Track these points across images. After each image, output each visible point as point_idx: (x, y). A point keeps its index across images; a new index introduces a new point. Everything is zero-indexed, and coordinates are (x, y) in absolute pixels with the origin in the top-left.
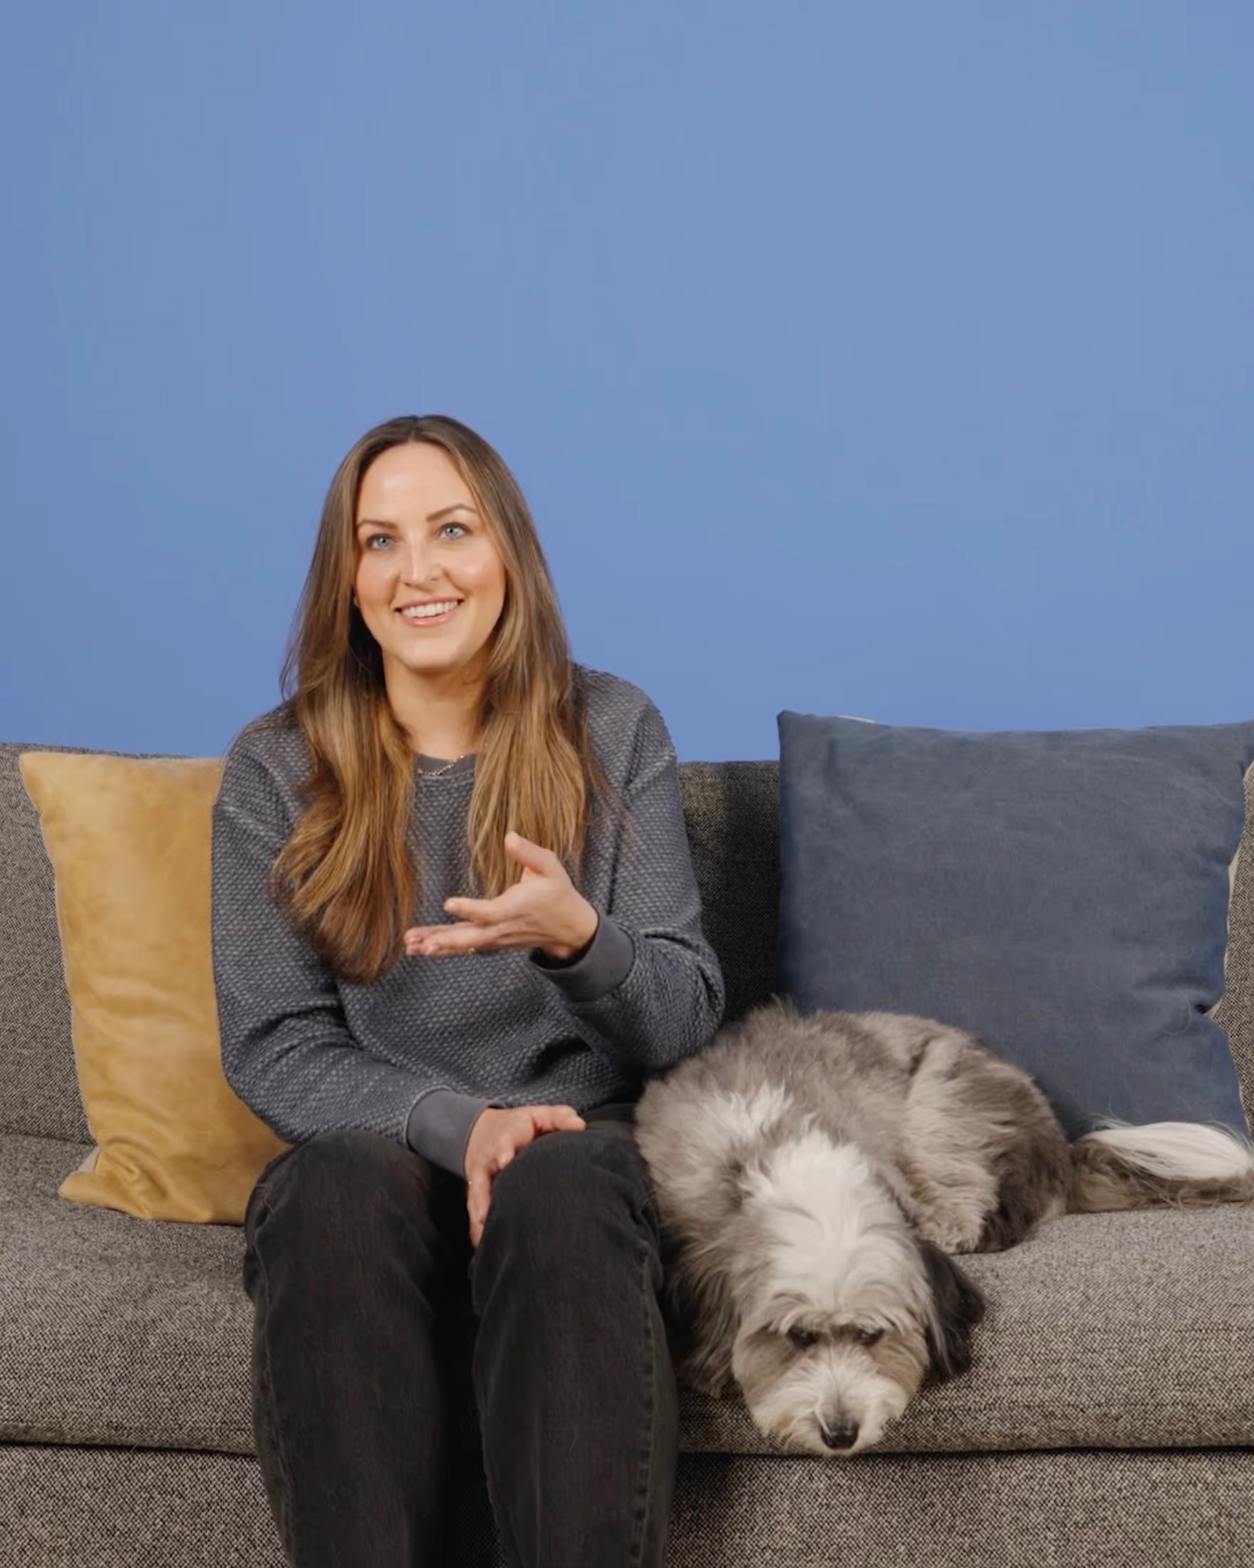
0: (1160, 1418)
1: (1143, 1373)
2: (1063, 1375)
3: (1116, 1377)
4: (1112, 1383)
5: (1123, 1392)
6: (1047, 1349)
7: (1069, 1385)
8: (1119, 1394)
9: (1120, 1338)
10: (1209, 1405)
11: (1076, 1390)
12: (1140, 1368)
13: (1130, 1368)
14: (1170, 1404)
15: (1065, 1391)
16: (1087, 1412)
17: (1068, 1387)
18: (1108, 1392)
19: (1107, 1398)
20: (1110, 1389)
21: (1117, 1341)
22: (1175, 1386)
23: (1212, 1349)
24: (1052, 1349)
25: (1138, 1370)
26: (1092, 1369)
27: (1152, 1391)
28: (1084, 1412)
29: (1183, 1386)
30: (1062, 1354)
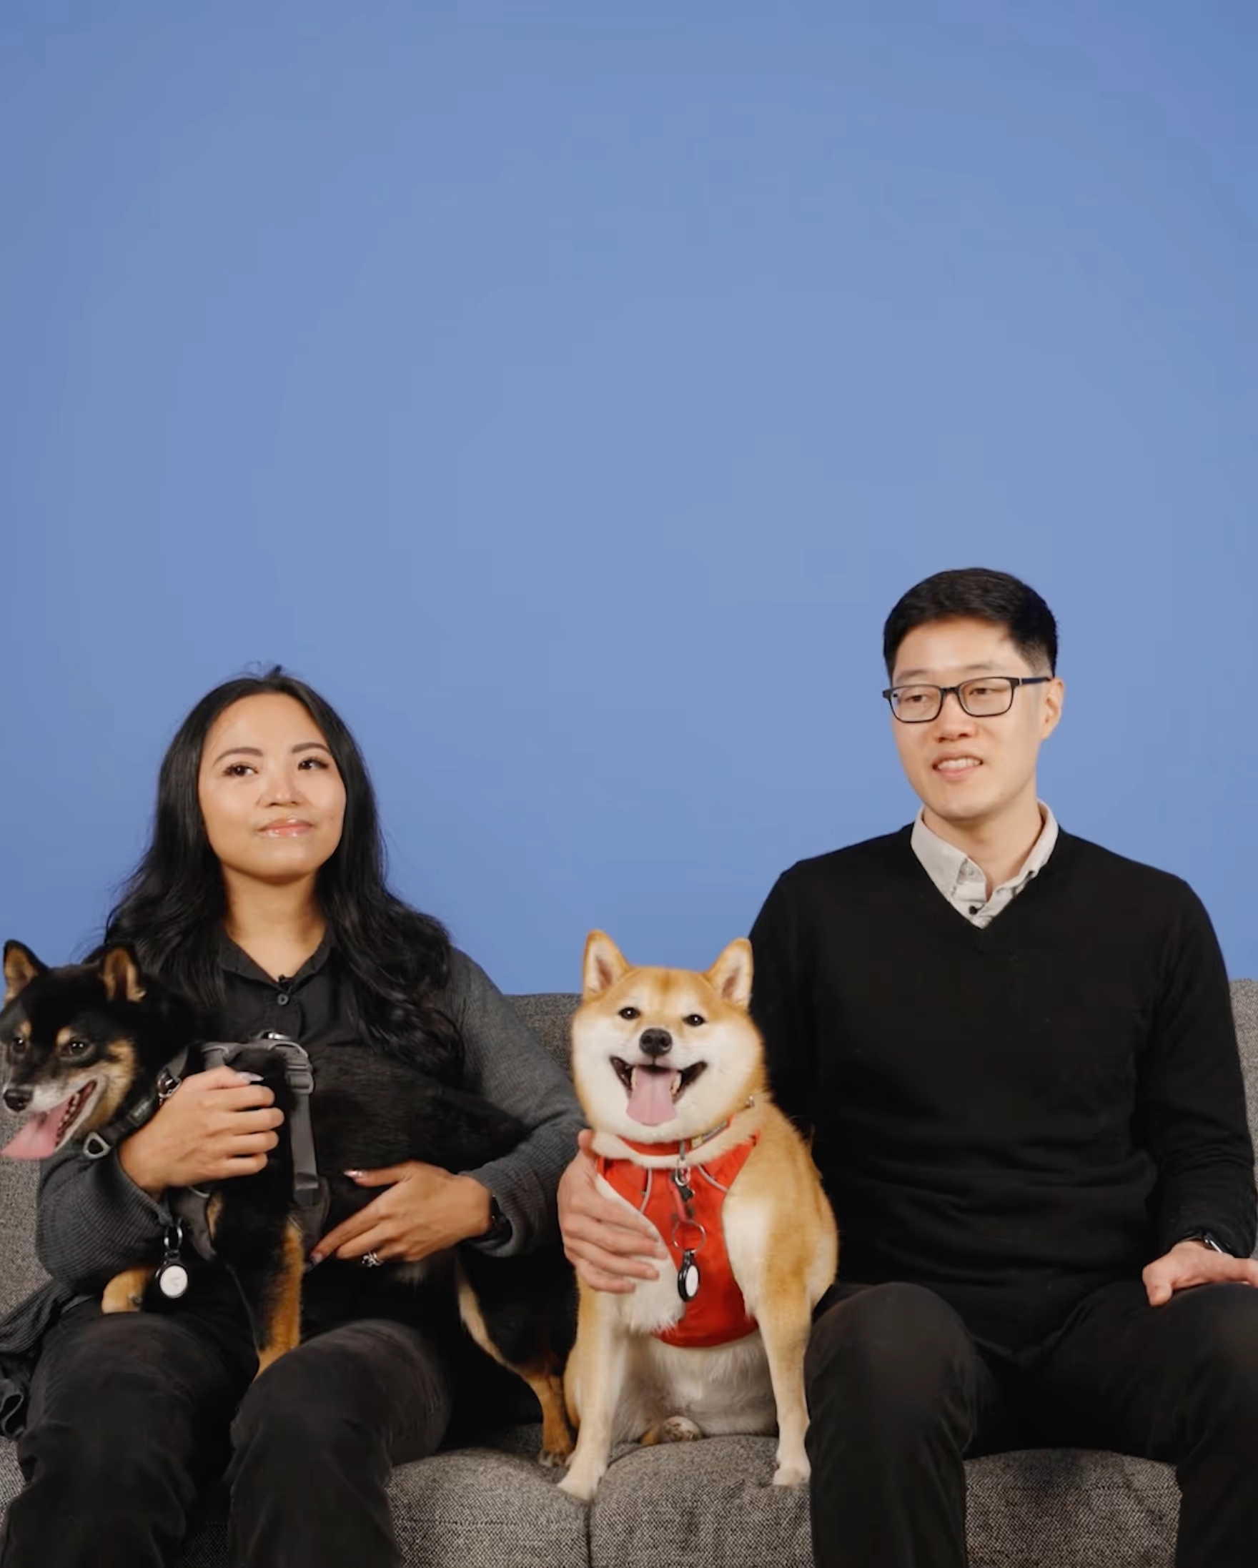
0: (1074, 1563)
1: (1058, 1522)
2: (990, 1525)
3: (1035, 1526)
4: (1032, 1531)
5: (1042, 1539)
6: (976, 1503)
7: (996, 1533)
8: (1038, 1541)
9: (1036, 1494)
10: (1115, 1551)
11: (1001, 1537)
12: (1055, 1517)
13: (1047, 1518)
14: (1082, 1550)
15: (992, 1539)
16: (1011, 1558)
17: (994, 1535)
18: (1029, 1539)
19: (1027, 1544)
20: (1030, 1537)
21: (1035, 1496)
22: (1086, 1534)
23: (1115, 1503)
24: (980, 1503)
25: (1054, 1520)
26: (1014, 1519)
27: (1066, 1538)
28: (1009, 1558)
29: (1092, 1535)
30: (989, 1507)
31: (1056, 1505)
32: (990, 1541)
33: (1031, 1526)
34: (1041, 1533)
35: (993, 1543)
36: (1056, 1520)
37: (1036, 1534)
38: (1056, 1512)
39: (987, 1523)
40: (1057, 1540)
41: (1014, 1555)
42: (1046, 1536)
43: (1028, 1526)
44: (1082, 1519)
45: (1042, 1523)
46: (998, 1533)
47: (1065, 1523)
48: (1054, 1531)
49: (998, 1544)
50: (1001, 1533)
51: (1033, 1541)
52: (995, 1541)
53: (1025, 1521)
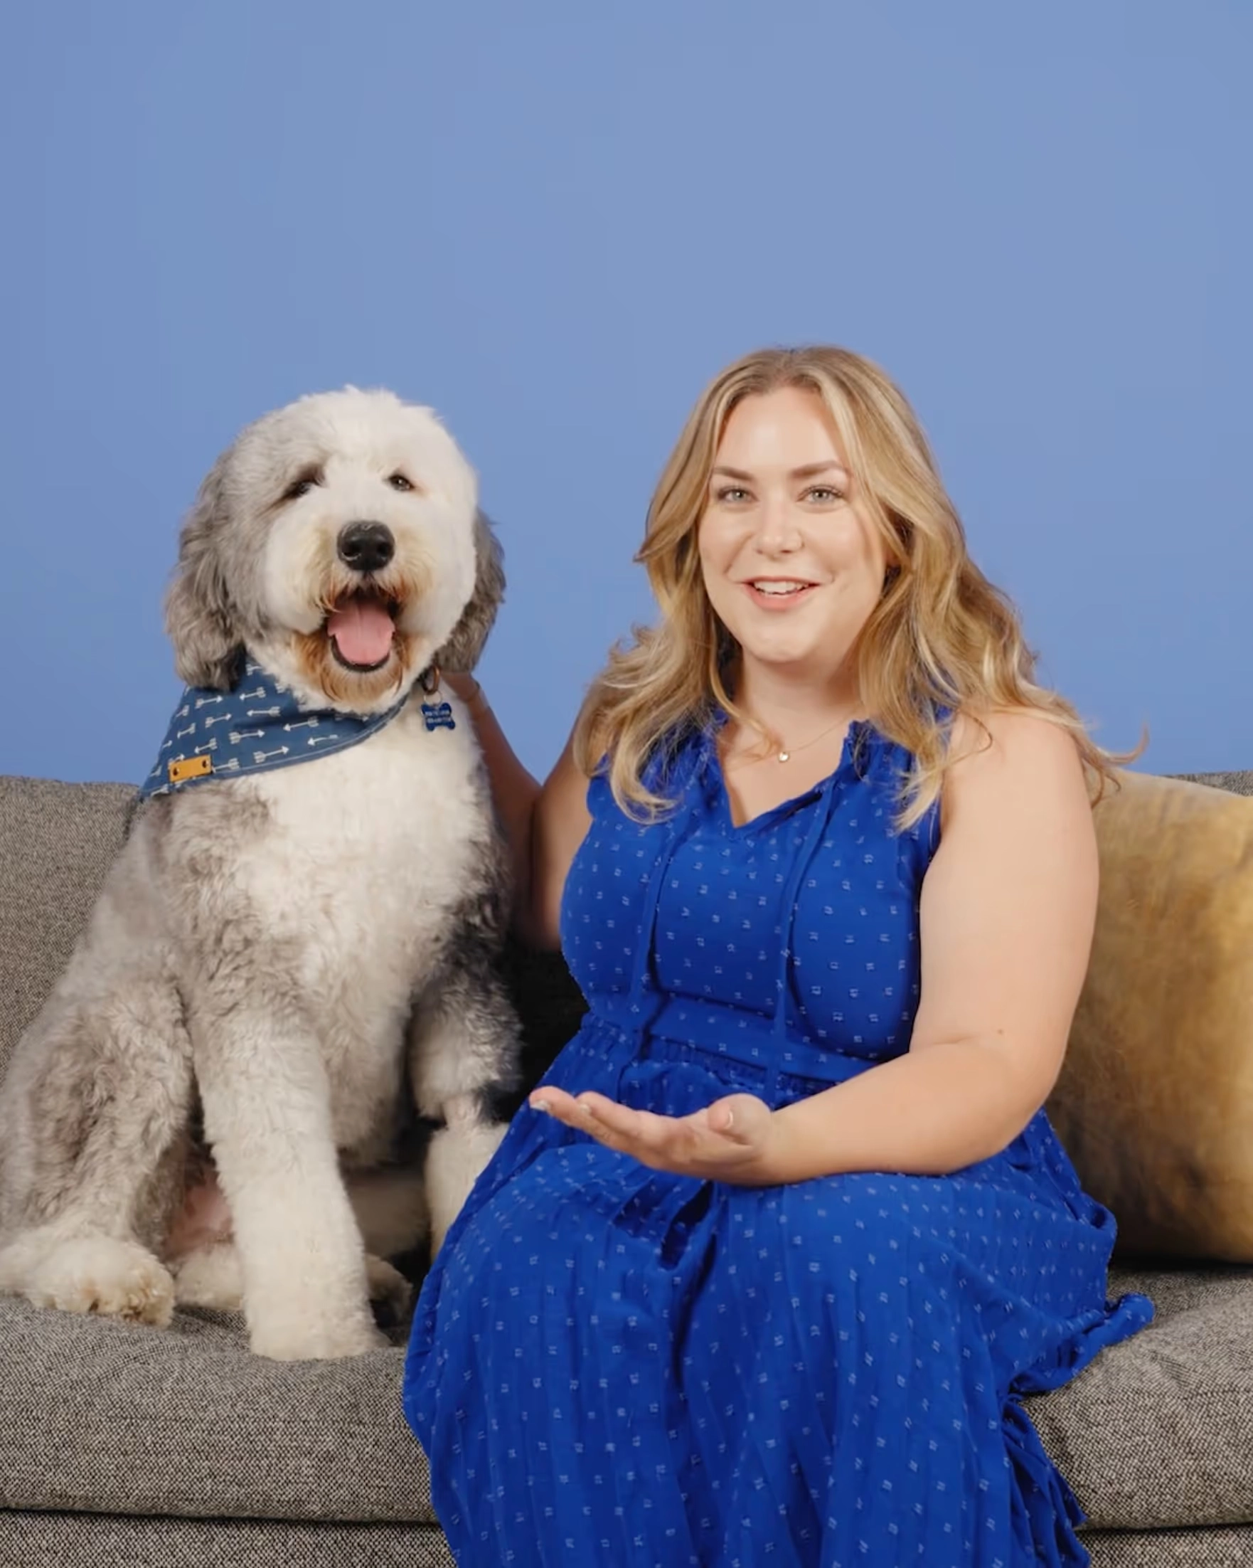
0: (1176, 1492)
1: (1152, 1442)
2: (1069, 1454)
3: (1124, 1449)
4: (1120, 1456)
5: (1134, 1464)
6: (1051, 1428)
7: (1077, 1463)
8: (1129, 1468)
9: (1124, 1407)
10: (1225, 1474)
11: (1084, 1468)
12: (1148, 1436)
13: (1138, 1438)
14: (1184, 1474)
15: (1074, 1470)
16: (1099, 1493)
17: (1076, 1466)
18: (1118, 1467)
19: (1117, 1473)
20: (1120, 1463)
21: (1122, 1410)
22: (1187, 1454)
23: (1220, 1413)
24: (1056, 1427)
25: (1147, 1440)
26: (1099, 1443)
27: (1163, 1461)
28: (1096, 1493)
29: (1196, 1455)
30: (1067, 1431)
31: (1149, 1420)
32: (1072, 1474)
33: (1119, 1450)
34: (1132, 1458)
35: (1075, 1476)
36: (1150, 1440)
37: (1127, 1459)
38: (1149, 1430)
39: (1066, 1452)
40: (1153, 1465)
41: (1102, 1489)
42: (1139, 1461)
43: (1116, 1451)
44: (1181, 1435)
45: (1132, 1445)
46: (1081, 1463)
47: (1161, 1442)
48: (1147, 1453)
49: (1081, 1476)
50: (1083, 1462)
51: (1124, 1469)
52: (1077, 1473)
53: (1111, 1445)
